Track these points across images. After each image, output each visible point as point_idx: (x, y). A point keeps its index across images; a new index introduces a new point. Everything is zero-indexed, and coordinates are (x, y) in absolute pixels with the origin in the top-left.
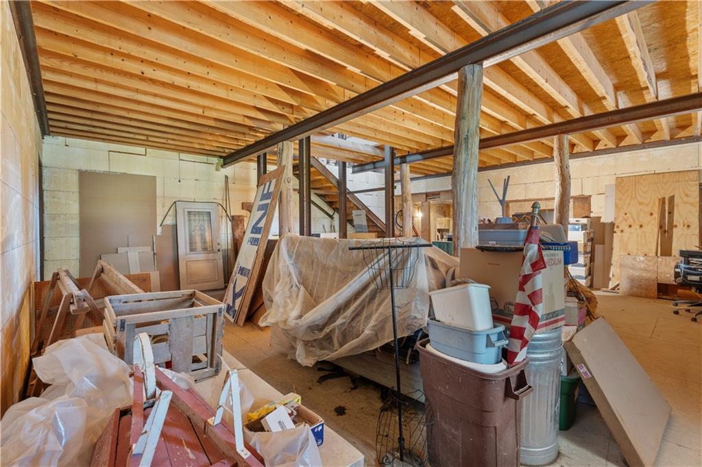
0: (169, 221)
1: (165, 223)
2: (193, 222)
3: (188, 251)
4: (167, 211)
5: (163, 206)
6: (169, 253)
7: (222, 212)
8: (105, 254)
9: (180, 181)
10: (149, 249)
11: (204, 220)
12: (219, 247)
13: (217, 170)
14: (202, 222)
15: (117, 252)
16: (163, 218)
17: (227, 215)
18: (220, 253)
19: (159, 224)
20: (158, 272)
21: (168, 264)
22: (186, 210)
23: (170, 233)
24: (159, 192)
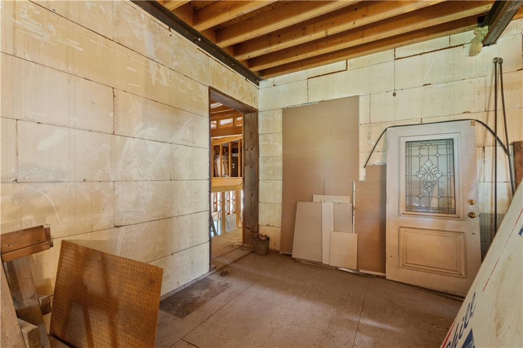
0: (376, 160)
1: (371, 162)
2: (415, 161)
3: (403, 210)
4: (374, 143)
5: (369, 138)
6: (374, 209)
7: (485, 136)
8: (301, 201)
9: (394, 95)
10: (347, 199)
11: (438, 156)
12: (471, 208)
13: (472, 53)
14: (434, 159)
15: (312, 201)
16: (368, 154)
17: (497, 139)
18: (477, 220)
19: (362, 165)
20: (356, 235)
21: (371, 225)
22: (404, 140)
23: (377, 177)
24: (363, 118)
